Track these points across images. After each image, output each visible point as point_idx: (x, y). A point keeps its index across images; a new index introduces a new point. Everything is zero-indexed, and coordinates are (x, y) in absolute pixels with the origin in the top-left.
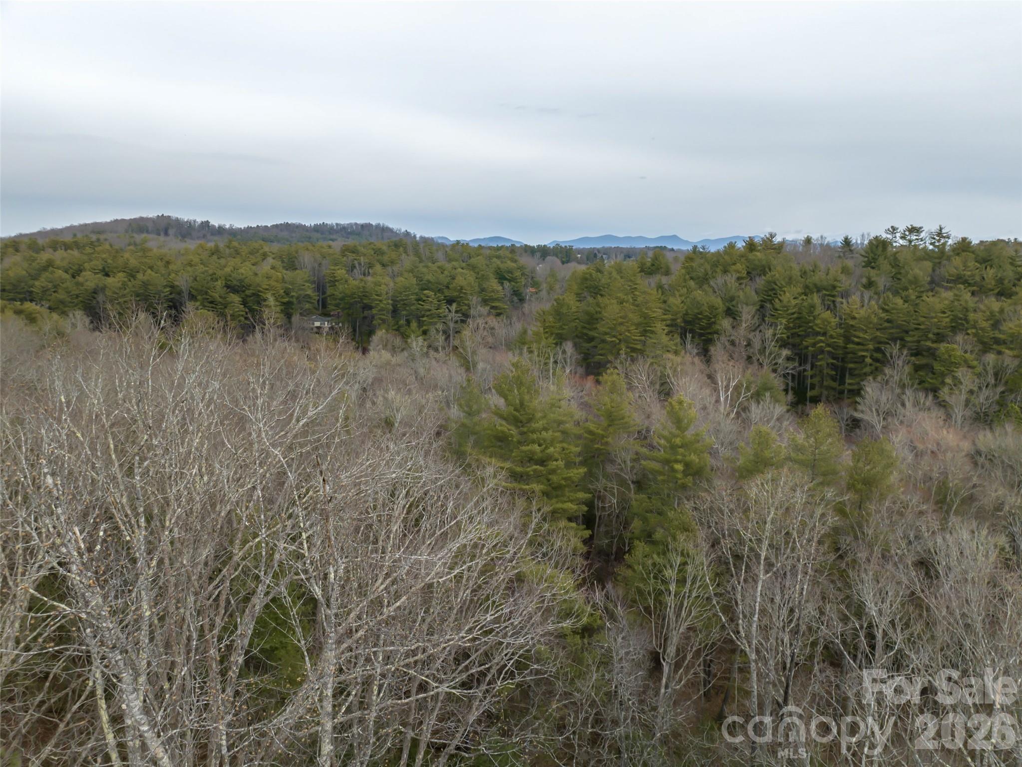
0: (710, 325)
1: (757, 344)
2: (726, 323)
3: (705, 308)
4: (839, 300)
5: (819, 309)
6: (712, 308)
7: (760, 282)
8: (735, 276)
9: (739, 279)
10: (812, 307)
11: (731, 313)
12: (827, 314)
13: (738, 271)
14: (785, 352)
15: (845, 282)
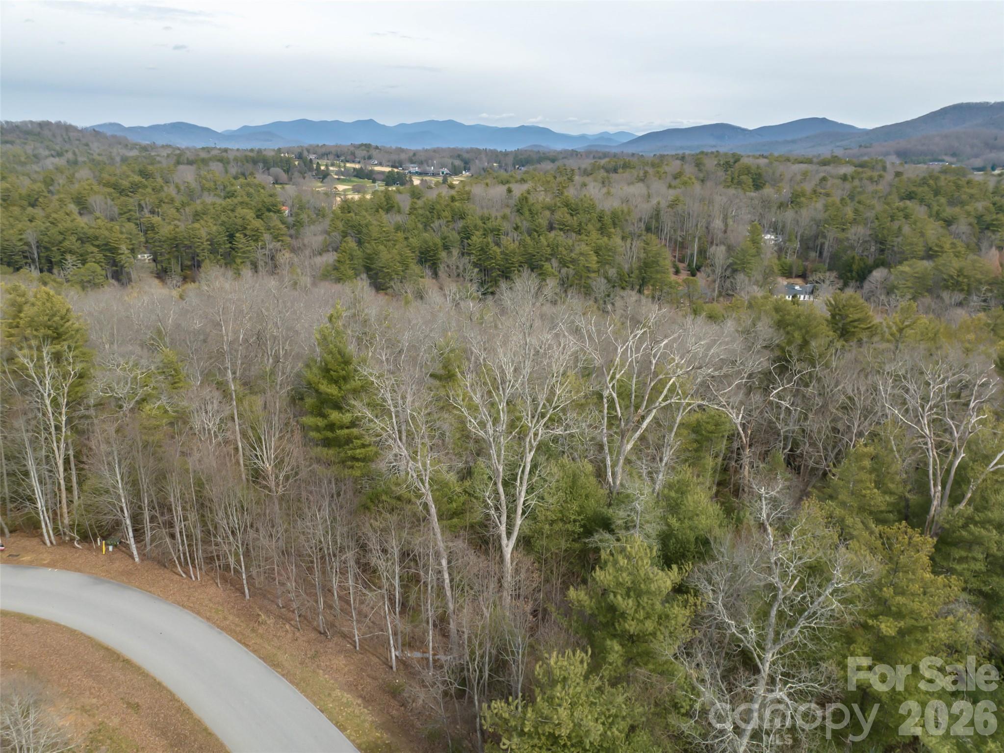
0: (435, 255)
1: (461, 266)
2: (443, 254)
3: (431, 244)
4: (502, 237)
5: (492, 244)
6: (435, 244)
7: (461, 224)
8: (445, 220)
9: (448, 222)
10: (488, 243)
11: (446, 247)
12: (495, 248)
13: (446, 217)
14: (476, 270)
15: (506, 226)
